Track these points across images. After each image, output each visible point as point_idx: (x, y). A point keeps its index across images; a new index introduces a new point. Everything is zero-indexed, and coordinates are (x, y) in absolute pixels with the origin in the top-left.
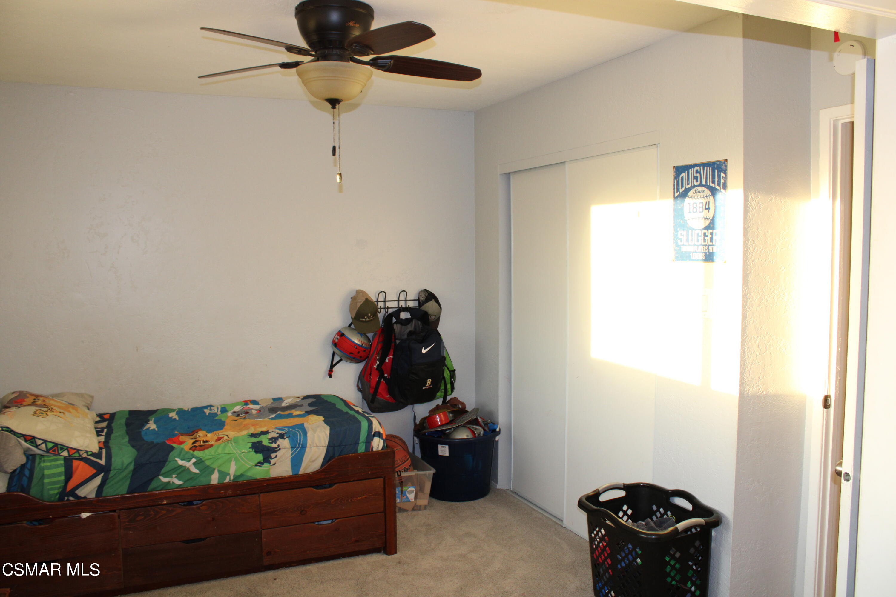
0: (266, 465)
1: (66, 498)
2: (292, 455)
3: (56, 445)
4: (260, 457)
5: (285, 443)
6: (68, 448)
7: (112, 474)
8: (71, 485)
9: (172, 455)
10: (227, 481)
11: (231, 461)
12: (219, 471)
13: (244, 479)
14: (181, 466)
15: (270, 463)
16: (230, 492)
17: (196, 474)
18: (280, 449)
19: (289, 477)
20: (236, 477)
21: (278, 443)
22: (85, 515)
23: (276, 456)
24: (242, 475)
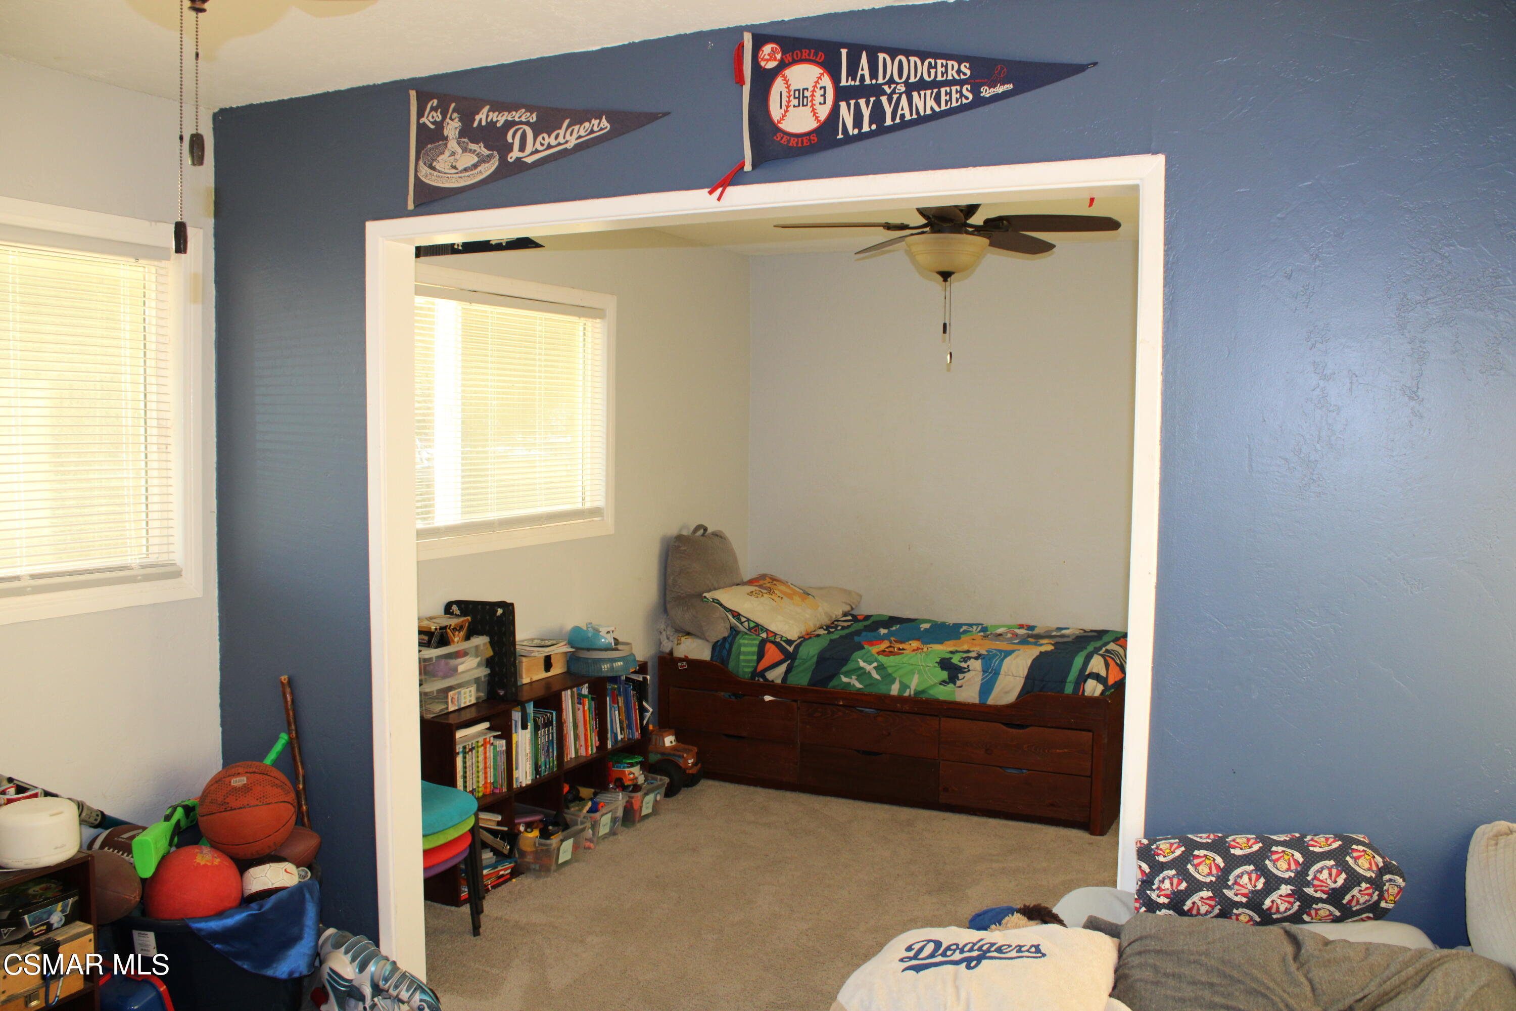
0: (951, 685)
1: (757, 679)
2: (982, 679)
3: (757, 625)
4: (944, 675)
5: (976, 665)
6: (767, 630)
7: (797, 663)
8: (761, 666)
9: (856, 654)
10: (907, 694)
11: (914, 674)
12: (901, 682)
13: (924, 697)
14: (862, 668)
15: (955, 684)
16: (907, 708)
17: (877, 679)
18: (969, 671)
19: (974, 705)
20: (917, 693)
21: (969, 663)
22: (768, 698)
23: (964, 677)
24: (923, 692)
